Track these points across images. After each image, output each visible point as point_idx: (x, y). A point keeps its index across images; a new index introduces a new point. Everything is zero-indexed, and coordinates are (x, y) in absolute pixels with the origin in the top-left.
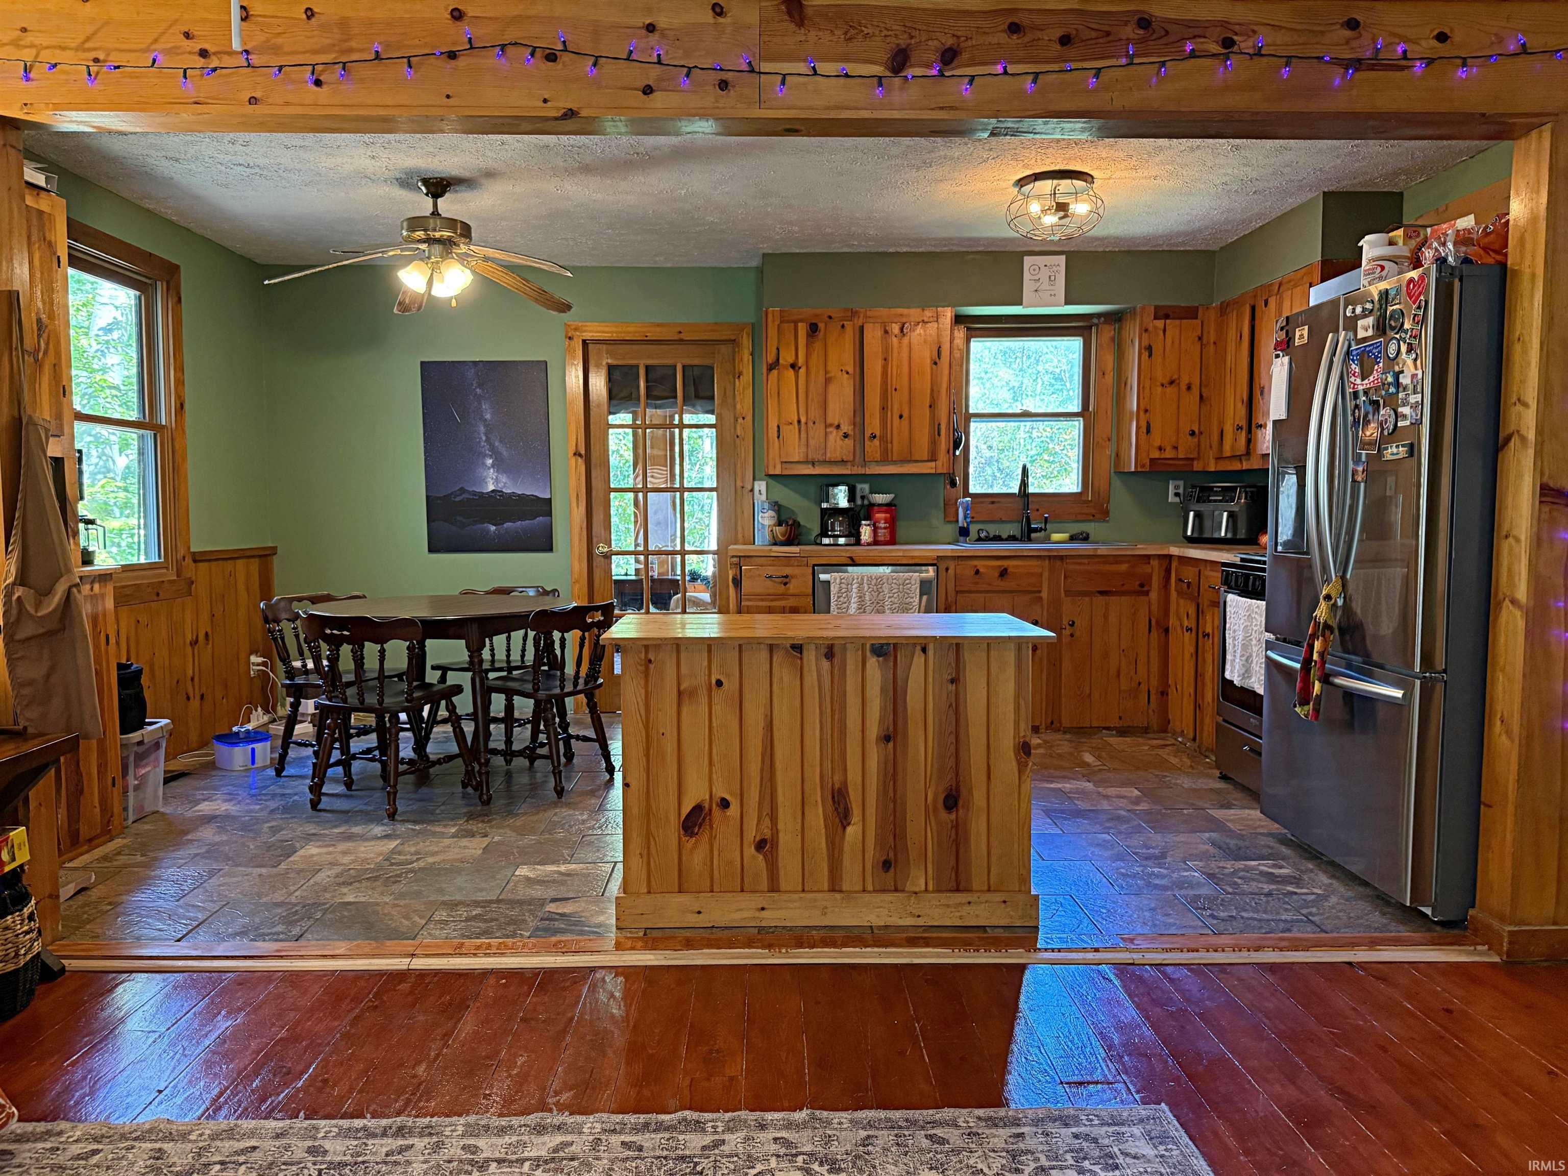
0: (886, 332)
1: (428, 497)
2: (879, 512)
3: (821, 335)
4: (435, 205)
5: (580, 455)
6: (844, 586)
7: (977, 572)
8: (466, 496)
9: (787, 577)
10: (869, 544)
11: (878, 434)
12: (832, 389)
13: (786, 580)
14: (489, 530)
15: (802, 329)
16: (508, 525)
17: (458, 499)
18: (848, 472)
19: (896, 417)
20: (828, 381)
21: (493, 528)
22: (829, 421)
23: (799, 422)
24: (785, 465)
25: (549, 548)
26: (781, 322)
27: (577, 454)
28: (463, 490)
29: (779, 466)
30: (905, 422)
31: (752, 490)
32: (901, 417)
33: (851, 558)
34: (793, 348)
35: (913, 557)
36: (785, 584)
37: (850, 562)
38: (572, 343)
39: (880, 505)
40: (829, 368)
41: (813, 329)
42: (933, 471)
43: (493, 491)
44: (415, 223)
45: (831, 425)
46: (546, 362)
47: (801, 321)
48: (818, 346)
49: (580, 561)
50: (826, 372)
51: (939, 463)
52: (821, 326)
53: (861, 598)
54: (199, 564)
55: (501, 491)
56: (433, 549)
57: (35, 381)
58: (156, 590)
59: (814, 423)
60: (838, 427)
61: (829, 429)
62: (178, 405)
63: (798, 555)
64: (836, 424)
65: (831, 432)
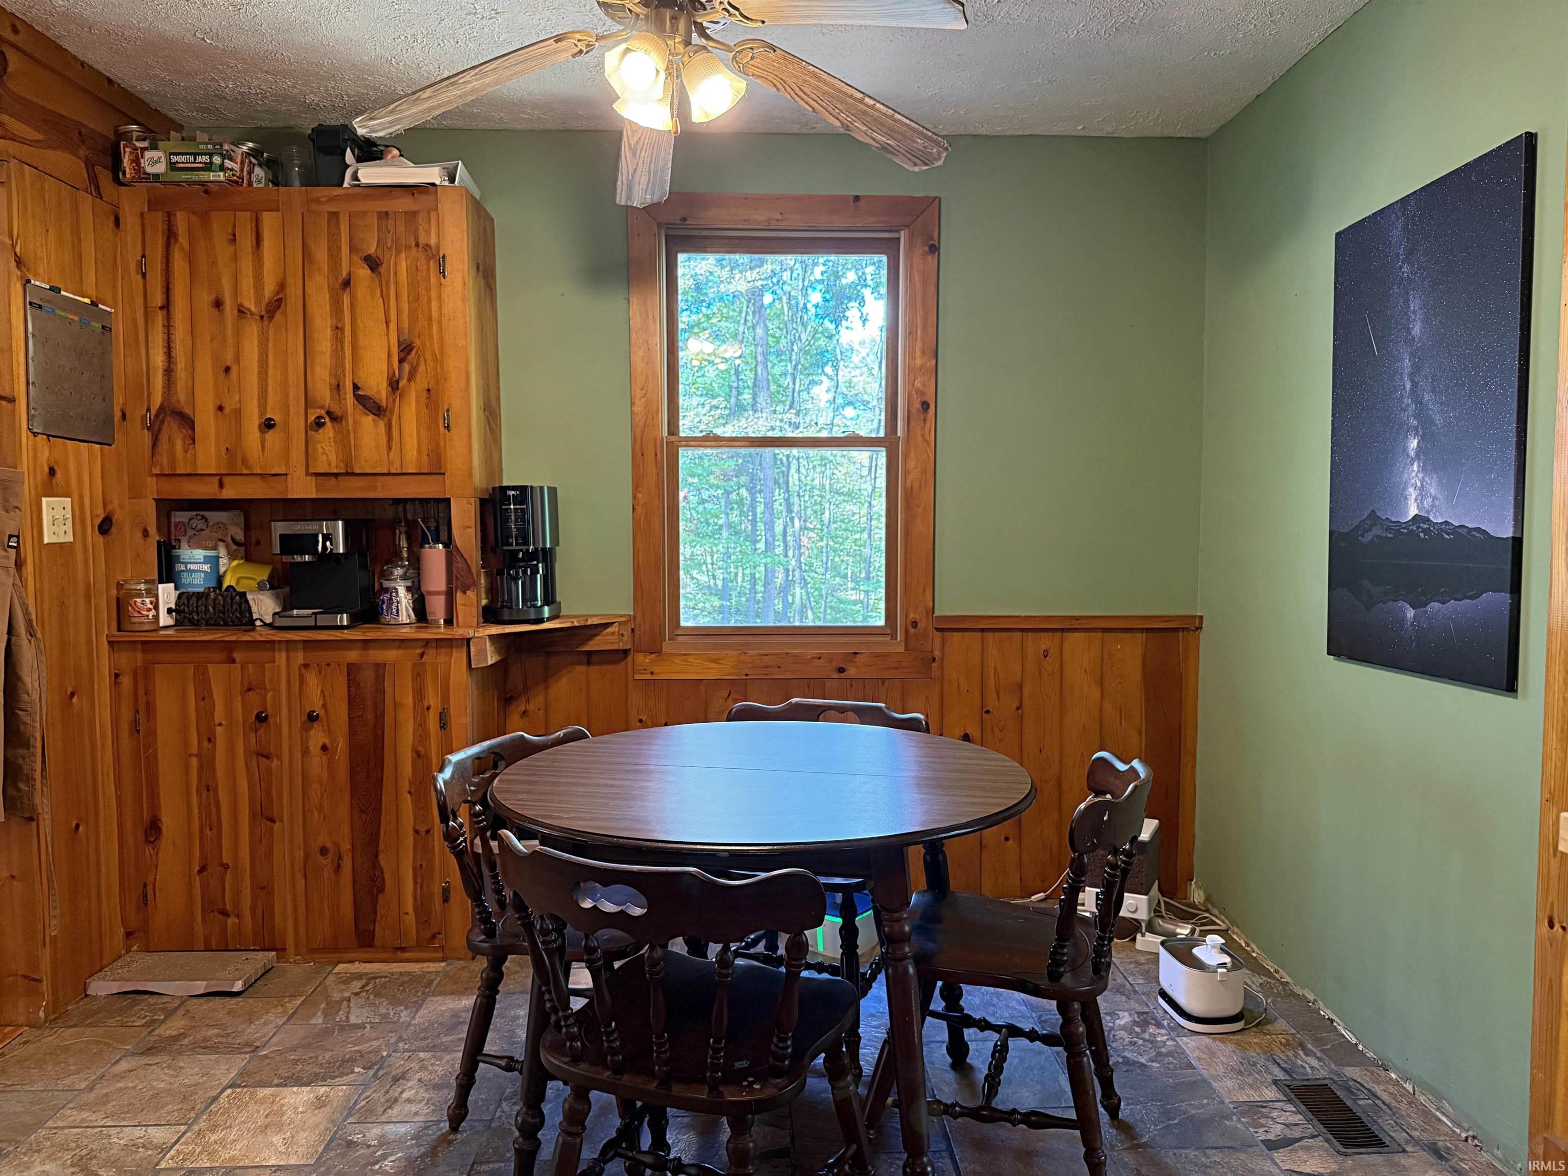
8: (1377, 531)
14: (1404, 618)
16: (1434, 606)
17: (1368, 537)
21: (1410, 613)
28: (1374, 518)
43: (1416, 519)
46: (1535, 138)
54: (948, 634)
55: (1427, 520)
56: (1334, 649)
57: (392, 413)
58: (836, 664)
62: (917, 405)
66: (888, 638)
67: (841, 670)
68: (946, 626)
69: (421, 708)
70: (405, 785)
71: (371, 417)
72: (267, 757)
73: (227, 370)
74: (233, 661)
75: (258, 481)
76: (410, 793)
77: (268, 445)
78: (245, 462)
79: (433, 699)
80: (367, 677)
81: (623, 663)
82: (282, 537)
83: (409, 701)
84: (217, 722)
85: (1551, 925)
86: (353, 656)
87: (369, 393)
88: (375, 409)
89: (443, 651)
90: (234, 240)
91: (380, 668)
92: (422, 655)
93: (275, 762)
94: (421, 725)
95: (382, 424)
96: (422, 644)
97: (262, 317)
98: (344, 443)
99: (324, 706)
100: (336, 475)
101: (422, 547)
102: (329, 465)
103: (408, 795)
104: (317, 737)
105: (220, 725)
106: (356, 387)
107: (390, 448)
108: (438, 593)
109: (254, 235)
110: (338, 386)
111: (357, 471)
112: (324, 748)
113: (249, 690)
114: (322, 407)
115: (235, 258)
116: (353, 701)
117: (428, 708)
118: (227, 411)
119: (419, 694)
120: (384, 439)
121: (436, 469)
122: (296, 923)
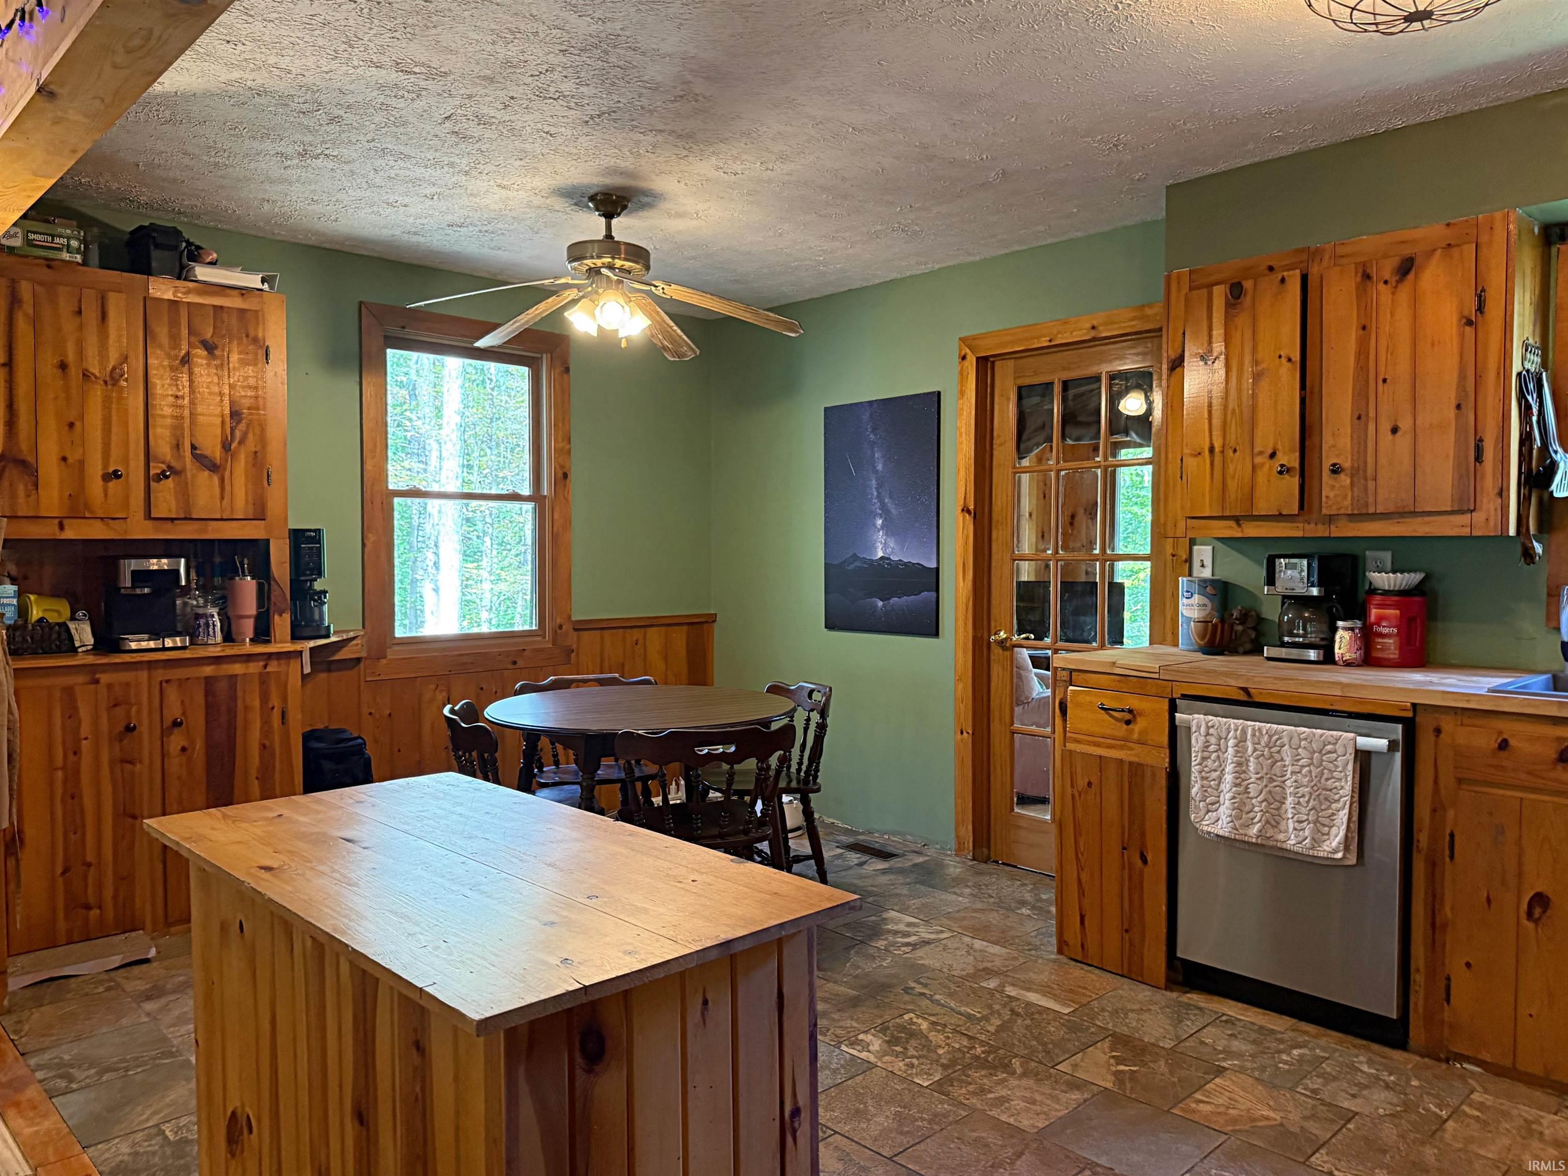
0: (1367, 277)
1: (827, 566)
2: (1381, 606)
3: (1247, 300)
4: (609, 227)
5: (969, 512)
6: (1213, 740)
7: (1504, 745)
8: (858, 564)
9: (1130, 711)
10: (1348, 664)
11: (1347, 465)
12: (1265, 390)
13: (1130, 717)
14: (876, 606)
15: (1219, 293)
16: (894, 600)
17: (851, 567)
18: (1300, 534)
19: (1385, 427)
20: (1257, 377)
21: (880, 604)
22: (1257, 449)
23: (1212, 450)
24: (1191, 523)
25: (936, 634)
26: (1191, 289)
27: (966, 510)
28: (855, 557)
29: (1182, 524)
30: (1404, 441)
31: (1189, 560)
32: (1395, 430)
33: (1245, 690)
34: (1205, 328)
35: (1362, 701)
36: (1128, 722)
37: (1243, 697)
38: (966, 363)
39: (1386, 593)
40: (1260, 356)
41: (1236, 291)
42: (1466, 532)
43: (882, 558)
44: (577, 252)
45: (1261, 454)
46: (939, 393)
47: (1218, 283)
48: (1242, 320)
49: (965, 652)
50: (1256, 363)
51: (1479, 517)
52: (1248, 284)
53: (1241, 765)
54: (581, 633)
55: (889, 559)
56: (830, 625)
57: (225, 469)
58: (510, 659)
59: (1235, 451)
60: (1273, 455)
61: (1258, 460)
62: (560, 475)
63: (1157, 676)
64: (1270, 451)
65: (1262, 465)
66: (540, 639)
67: (515, 663)
68: (581, 627)
69: (266, 710)
70: (253, 773)
71: (207, 473)
72: (130, 762)
73: (71, 425)
74: (97, 682)
75: (98, 523)
76: (257, 778)
77: (111, 492)
78: (87, 506)
79: (275, 701)
80: (222, 686)
81: (357, 668)
82: (133, 572)
83: (257, 703)
84: (83, 736)
85: (962, 733)
86: (208, 670)
87: (207, 453)
88: (214, 467)
89: (283, 662)
90: (80, 312)
91: (233, 678)
92: (265, 666)
93: (138, 766)
94: (266, 722)
95: (216, 480)
96: (266, 657)
97: (106, 382)
98: (185, 494)
99: (184, 714)
100: (172, 520)
101: (232, 578)
102: (170, 511)
103: (256, 781)
104: (176, 741)
105: (86, 739)
106: (193, 447)
107: (222, 498)
108: (249, 617)
109: (100, 311)
110: (178, 445)
111: (194, 516)
112: (184, 749)
113: (115, 705)
114: (163, 463)
115: (81, 327)
116: (210, 708)
117: (273, 708)
118: (70, 461)
119: (265, 698)
120: (217, 490)
121: (260, 516)
122: (153, 904)
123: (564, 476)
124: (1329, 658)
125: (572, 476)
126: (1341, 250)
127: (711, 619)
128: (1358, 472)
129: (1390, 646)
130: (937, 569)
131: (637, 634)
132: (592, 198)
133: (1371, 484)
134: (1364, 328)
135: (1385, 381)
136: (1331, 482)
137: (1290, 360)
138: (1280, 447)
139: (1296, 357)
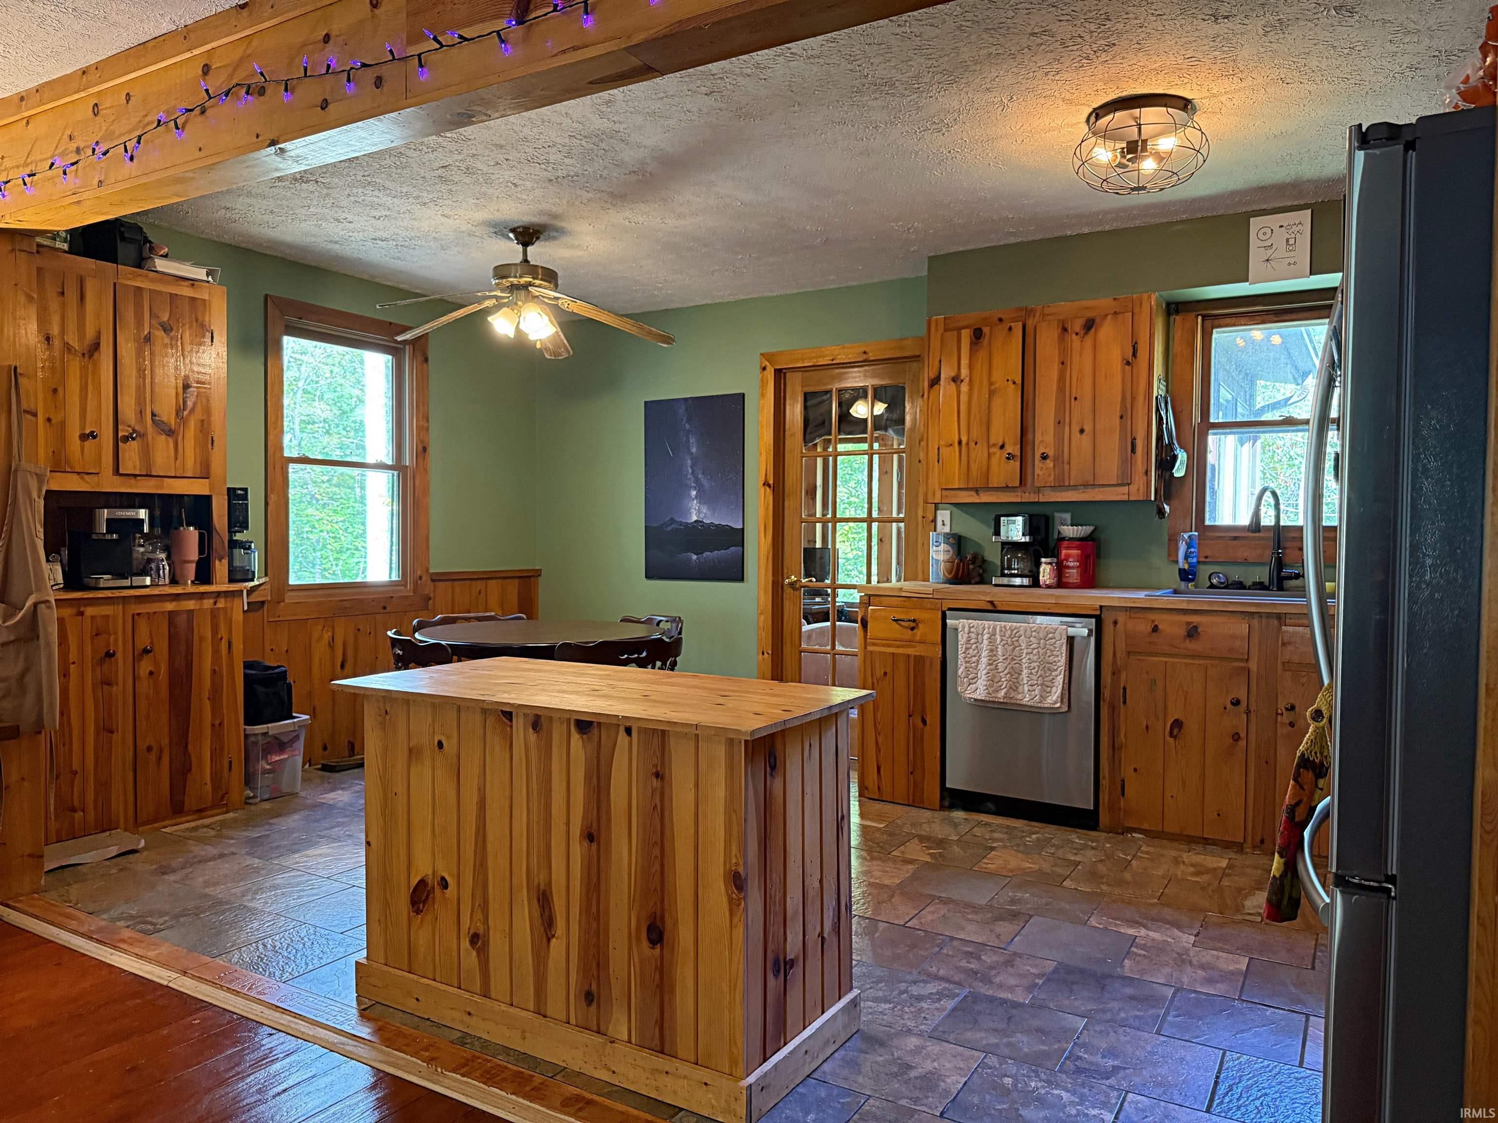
0: (1065, 330)
1: (646, 527)
2: (1068, 548)
3: (985, 341)
4: (525, 253)
5: (769, 486)
6: (973, 636)
7: (1155, 628)
8: (675, 526)
9: (914, 621)
10: (1049, 587)
11: (1051, 453)
12: (997, 402)
13: (914, 625)
14: (691, 559)
15: (966, 334)
16: (707, 554)
17: (669, 529)
18: (1019, 500)
19: (1076, 428)
20: (992, 393)
21: (694, 557)
22: (992, 441)
23: (960, 442)
24: (945, 493)
25: (741, 579)
26: (946, 330)
27: (766, 484)
28: (672, 521)
29: (938, 494)
30: (1086, 439)
31: (935, 520)
32: (1082, 431)
33: (991, 602)
34: (956, 358)
35: (1067, 606)
36: (912, 629)
37: (990, 607)
38: (765, 372)
39: (1071, 539)
40: (994, 379)
41: (978, 334)
42: (1126, 498)
43: (696, 521)
44: (501, 272)
45: (994, 445)
46: (744, 394)
47: (965, 328)
48: (982, 355)
49: (766, 592)
50: (991, 384)
51: (1133, 488)
52: (986, 330)
53: (992, 651)
54: (437, 583)
55: (702, 522)
56: (648, 576)
57: (178, 434)
58: (382, 604)
59: (976, 443)
60: (1002, 447)
61: (992, 450)
62: (420, 448)
63: (931, 596)
64: (1000, 443)
65: (995, 453)
66: (402, 588)
67: (385, 608)
68: (437, 578)
69: (216, 640)
70: (206, 695)
71: (164, 437)
72: (109, 684)
73: (55, 391)
74: (82, 614)
75: (75, 477)
76: (209, 699)
77: (86, 450)
78: (68, 462)
79: (223, 632)
80: (182, 620)
81: (261, 611)
82: (107, 520)
83: (209, 634)
84: (71, 661)
85: (763, 654)
86: (170, 606)
87: (165, 419)
88: (170, 433)
89: (228, 599)
90: (63, 293)
91: (190, 612)
92: (215, 603)
93: (115, 688)
94: (216, 652)
95: (171, 441)
96: (215, 595)
97: (84, 355)
98: (146, 454)
99: (152, 643)
100: (135, 476)
101: (177, 528)
102: (135, 468)
103: (208, 701)
104: (145, 667)
105: (74, 663)
106: (153, 415)
107: (176, 459)
108: (191, 562)
109: (79, 291)
110: (141, 412)
111: (154, 473)
112: (151, 673)
113: (97, 635)
114: (129, 426)
115: (63, 306)
116: (172, 639)
117: (221, 639)
118: (54, 421)
119: (215, 629)
120: (172, 454)
121: (205, 474)
122: (126, 809)
123: (423, 450)
124: (1036, 583)
125: (431, 450)
126: (1047, 311)
127: (537, 573)
128: (1058, 459)
129: (1073, 574)
130: (743, 529)
131: (480, 585)
132: (513, 230)
133: (1066, 467)
134: (1063, 363)
135: (1076, 399)
136: (1041, 465)
137: (1014, 383)
138: (1007, 440)
139: (1019, 380)
